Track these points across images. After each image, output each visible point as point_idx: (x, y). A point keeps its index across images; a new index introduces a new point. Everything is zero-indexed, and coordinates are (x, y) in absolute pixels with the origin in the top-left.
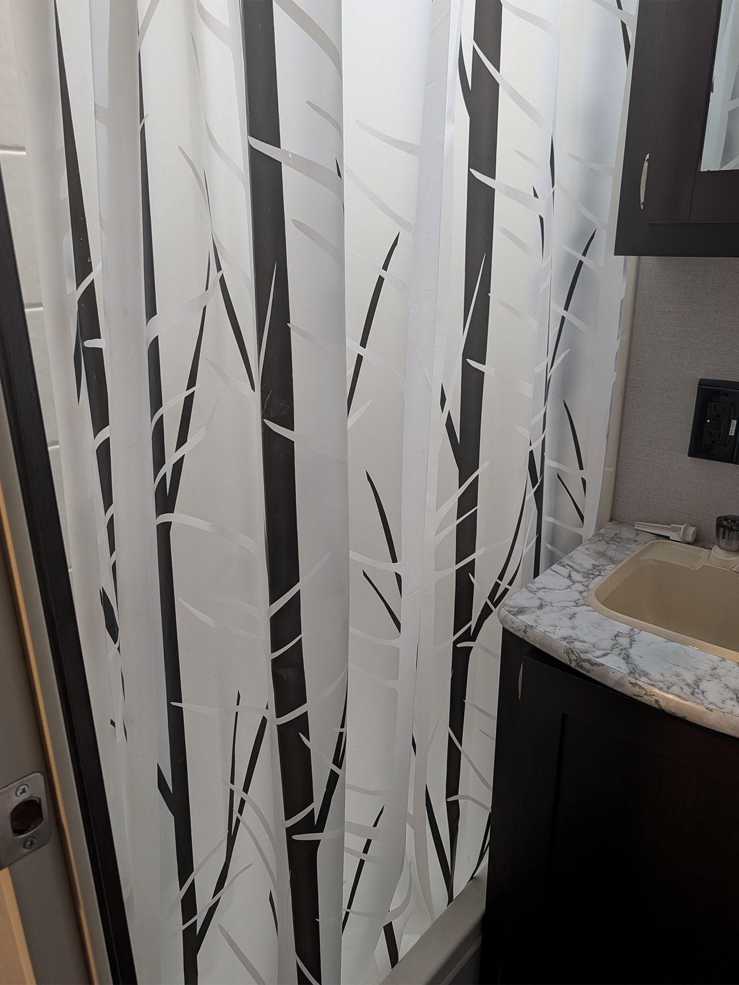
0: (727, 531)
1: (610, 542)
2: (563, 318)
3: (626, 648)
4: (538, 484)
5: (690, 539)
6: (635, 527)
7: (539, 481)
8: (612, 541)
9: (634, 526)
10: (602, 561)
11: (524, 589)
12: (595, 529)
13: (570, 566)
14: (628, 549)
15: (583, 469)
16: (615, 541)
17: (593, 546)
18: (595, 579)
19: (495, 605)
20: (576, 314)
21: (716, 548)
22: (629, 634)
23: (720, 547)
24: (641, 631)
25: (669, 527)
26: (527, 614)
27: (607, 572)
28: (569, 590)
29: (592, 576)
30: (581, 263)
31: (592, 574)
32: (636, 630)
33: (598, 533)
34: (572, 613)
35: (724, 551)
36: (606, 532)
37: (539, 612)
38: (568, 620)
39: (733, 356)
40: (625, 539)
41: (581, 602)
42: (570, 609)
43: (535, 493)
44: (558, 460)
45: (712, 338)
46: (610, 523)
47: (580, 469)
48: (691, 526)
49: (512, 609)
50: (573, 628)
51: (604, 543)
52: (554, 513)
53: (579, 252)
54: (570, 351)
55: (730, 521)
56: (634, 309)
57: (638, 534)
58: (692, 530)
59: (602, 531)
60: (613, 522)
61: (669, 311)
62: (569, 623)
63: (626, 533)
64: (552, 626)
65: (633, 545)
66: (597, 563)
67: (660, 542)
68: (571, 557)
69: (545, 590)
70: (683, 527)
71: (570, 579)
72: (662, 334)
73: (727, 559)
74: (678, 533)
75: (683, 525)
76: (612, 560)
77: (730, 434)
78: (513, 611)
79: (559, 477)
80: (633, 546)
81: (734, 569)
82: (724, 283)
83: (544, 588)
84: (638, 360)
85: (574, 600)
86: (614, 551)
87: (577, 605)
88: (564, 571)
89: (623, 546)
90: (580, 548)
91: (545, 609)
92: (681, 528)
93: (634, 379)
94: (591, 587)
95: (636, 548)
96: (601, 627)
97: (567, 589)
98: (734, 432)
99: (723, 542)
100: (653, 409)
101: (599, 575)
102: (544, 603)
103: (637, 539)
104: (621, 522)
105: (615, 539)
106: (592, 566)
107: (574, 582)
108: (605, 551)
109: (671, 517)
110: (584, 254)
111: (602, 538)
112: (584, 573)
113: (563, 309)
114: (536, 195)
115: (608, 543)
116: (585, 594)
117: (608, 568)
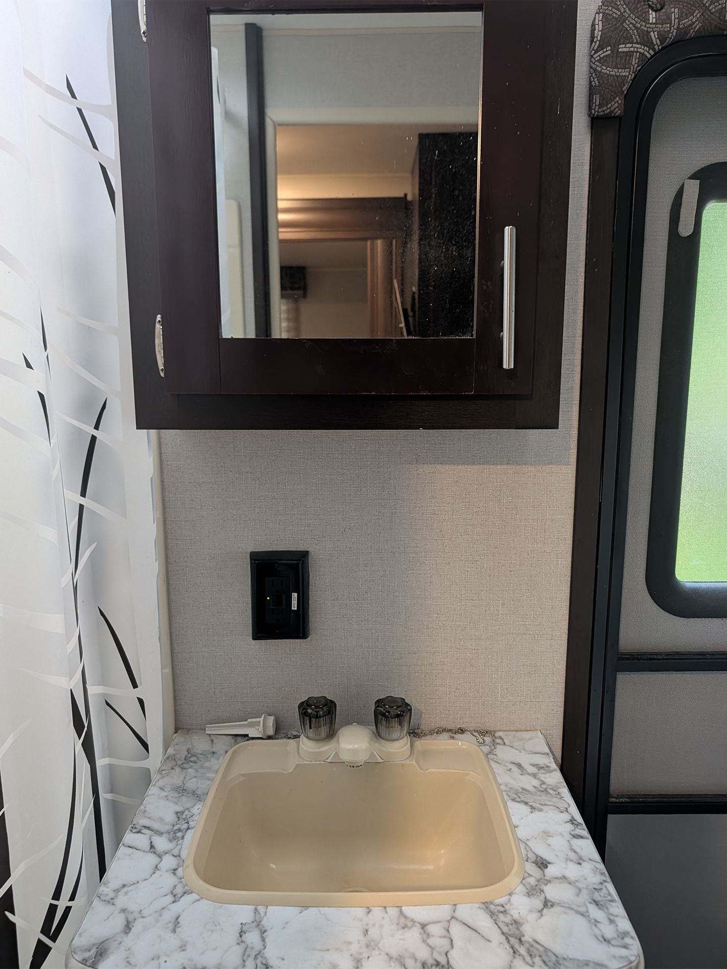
0: (313, 720)
1: (185, 765)
2: (81, 507)
3: (260, 952)
4: (86, 729)
5: (271, 732)
6: (207, 732)
7: (86, 725)
8: (187, 763)
9: (205, 729)
10: (186, 802)
11: (96, 903)
12: (163, 750)
13: (148, 828)
14: (209, 768)
15: (137, 687)
16: (191, 761)
17: (167, 781)
18: (186, 837)
19: (54, 938)
20: (95, 499)
21: (303, 739)
22: (255, 920)
23: (308, 737)
24: (267, 907)
25: (246, 723)
26: (112, 953)
27: (197, 818)
28: (157, 872)
29: (179, 834)
30: (94, 439)
31: (179, 830)
32: (261, 909)
33: (167, 755)
34: (174, 919)
35: (312, 741)
36: (175, 751)
37: (128, 940)
38: (172, 935)
39: (279, 524)
40: (201, 754)
41: (179, 890)
42: (168, 909)
43: (83, 744)
44: (103, 682)
45: (255, 507)
46: (175, 735)
47: (134, 688)
48: (270, 715)
49: (87, 955)
50: (183, 948)
51: (178, 770)
52: (110, 752)
53: (91, 426)
54: (97, 545)
55: (313, 707)
56: (162, 481)
57: (212, 741)
58: (271, 720)
59: (171, 751)
60: (179, 732)
61: (203, 482)
62: (173, 941)
63: (200, 744)
64: (153, 959)
65: (212, 760)
66: (179, 809)
67: (241, 746)
68: (145, 811)
69: (126, 889)
70: (261, 719)
71: (155, 853)
72: (200, 507)
73: (317, 750)
74: (257, 727)
75: (261, 717)
76: (198, 797)
77: (293, 609)
78: (89, 958)
79: (108, 704)
80: (214, 763)
81: (329, 760)
82: (256, 449)
83: (124, 886)
84: (177, 539)
85: (170, 891)
86: (194, 780)
87: (176, 899)
88: (141, 840)
89: (202, 767)
90: (153, 790)
91: (137, 927)
92: (260, 721)
93: (175, 561)
94: (184, 854)
95: (218, 764)
96: (218, 927)
97: (154, 873)
98: (296, 606)
99: (311, 733)
100: (203, 592)
101: (188, 829)
102: (131, 918)
103: (214, 750)
104: (189, 730)
105: (189, 759)
106: (175, 815)
107: (160, 857)
108: (184, 784)
109: (244, 710)
110: (97, 427)
111: (174, 763)
112: (168, 833)
113: (79, 496)
114: (29, 365)
115: (183, 769)
116: (180, 872)
117: (195, 810)
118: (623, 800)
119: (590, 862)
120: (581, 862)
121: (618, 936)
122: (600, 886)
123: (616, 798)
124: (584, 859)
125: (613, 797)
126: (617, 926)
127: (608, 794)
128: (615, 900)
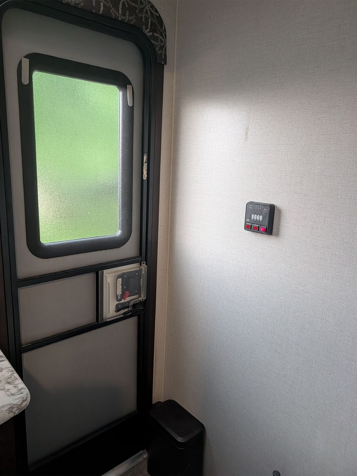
118: (28, 345)
119: (7, 369)
120: (2, 370)
121: (18, 391)
122: (11, 376)
123: (25, 345)
124: (4, 368)
125: (23, 345)
126: (18, 387)
127: (21, 345)
128: (18, 379)
